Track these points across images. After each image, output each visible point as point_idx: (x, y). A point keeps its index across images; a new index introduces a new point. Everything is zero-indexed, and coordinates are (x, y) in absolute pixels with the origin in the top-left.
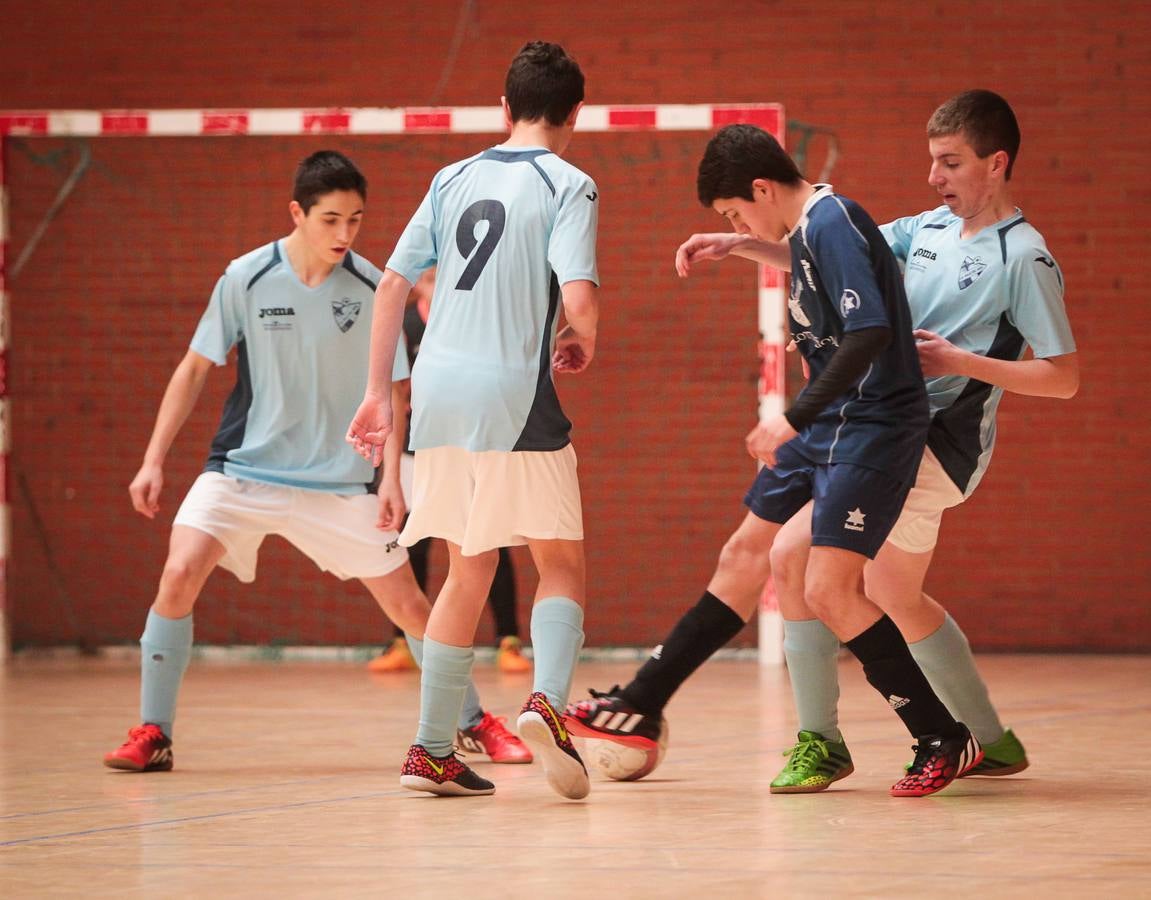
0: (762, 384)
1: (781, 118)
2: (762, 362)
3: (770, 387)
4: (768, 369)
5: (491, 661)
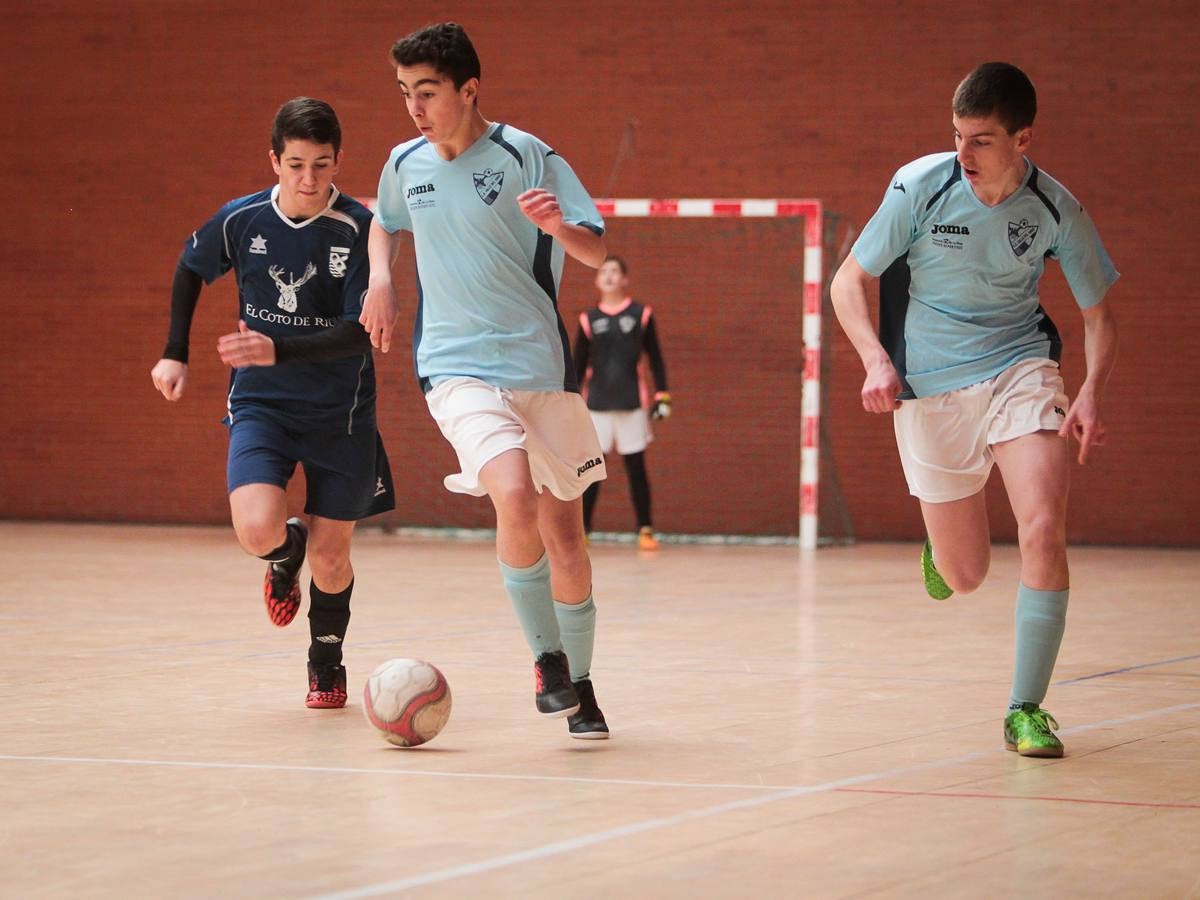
0: (804, 374)
1: (819, 210)
2: (803, 360)
3: (810, 375)
4: (808, 365)
5: (635, 543)
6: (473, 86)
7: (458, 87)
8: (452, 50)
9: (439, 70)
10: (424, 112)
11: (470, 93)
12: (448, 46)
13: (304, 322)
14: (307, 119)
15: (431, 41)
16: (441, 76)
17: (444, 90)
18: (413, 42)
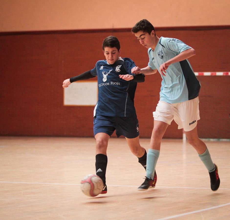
6: (153, 32)
7: (150, 34)
8: (145, 25)
9: (144, 32)
10: (144, 42)
11: (153, 34)
12: (144, 25)
13: (108, 84)
14: (109, 41)
15: (140, 25)
16: (145, 33)
17: (147, 36)
18: (136, 27)
